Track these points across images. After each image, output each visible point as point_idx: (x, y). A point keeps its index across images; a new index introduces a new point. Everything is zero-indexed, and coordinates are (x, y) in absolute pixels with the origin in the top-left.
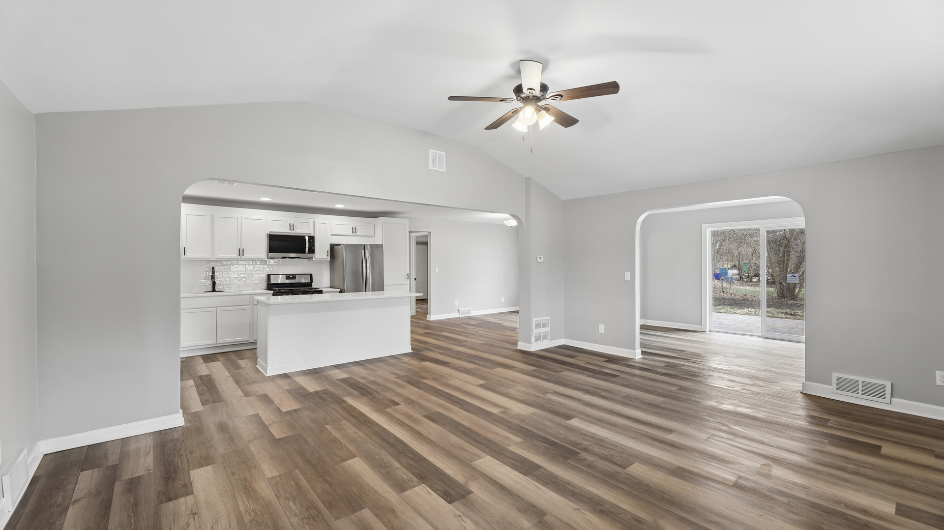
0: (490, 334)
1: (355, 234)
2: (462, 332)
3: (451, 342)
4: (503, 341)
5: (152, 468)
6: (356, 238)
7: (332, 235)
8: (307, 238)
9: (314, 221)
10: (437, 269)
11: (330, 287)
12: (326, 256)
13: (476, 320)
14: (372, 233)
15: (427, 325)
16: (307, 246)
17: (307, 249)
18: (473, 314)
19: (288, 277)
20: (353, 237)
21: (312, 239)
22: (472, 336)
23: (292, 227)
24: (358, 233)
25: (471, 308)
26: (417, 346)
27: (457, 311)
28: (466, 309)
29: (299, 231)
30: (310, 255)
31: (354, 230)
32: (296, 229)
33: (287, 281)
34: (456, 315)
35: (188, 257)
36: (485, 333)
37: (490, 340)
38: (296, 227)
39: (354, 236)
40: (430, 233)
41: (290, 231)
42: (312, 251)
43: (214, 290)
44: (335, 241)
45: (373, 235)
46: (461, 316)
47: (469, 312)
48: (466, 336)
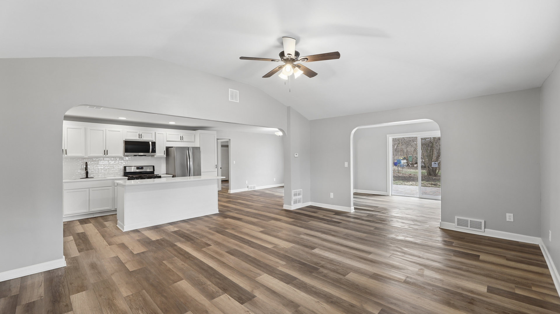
0: (267, 200)
1: (182, 140)
2: (250, 200)
3: (243, 206)
4: (275, 204)
5: (43, 295)
6: (183, 143)
7: (167, 141)
8: (150, 143)
9: (155, 133)
10: (234, 162)
11: (166, 174)
12: (163, 154)
13: (259, 192)
14: (193, 140)
15: (229, 196)
16: (151, 148)
17: (151, 150)
18: (257, 188)
19: (138, 168)
20: (181, 143)
21: (154, 144)
22: (256, 202)
23: (140, 136)
24: (184, 140)
25: (255, 185)
26: (222, 209)
27: (247, 187)
28: (252, 186)
29: (145, 139)
30: (153, 154)
31: (182, 138)
32: (143, 137)
33: (138, 171)
34: (246, 190)
35: (68, 156)
36: (264, 200)
37: (267, 204)
38: (143, 136)
39: (181, 142)
40: (230, 140)
41: (139, 139)
42: (154, 151)
43: (87, 177)
44: (169, 145)
45: (194, 141)
46: (249, 190)
47: (254, 187)
48: (252, 202)
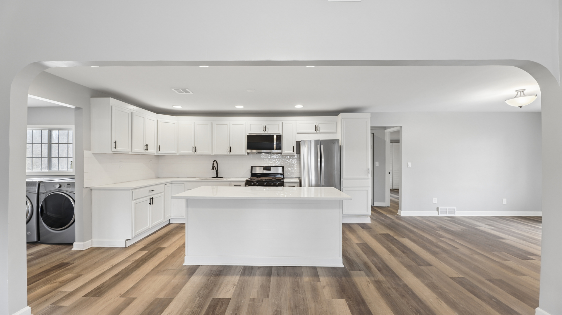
1: (318, 132)
2: (431, 243)
6: (319, 135)
7: (298, 133)
8: (275, 137)
9: (283, 123)
10: (409, 164)
12: (292, 151)
13: (460, 224)
14: (334, 131)
15: (393, 222)
16: (275, 143)
17: (275, 146)
18: (458, 214)
19: (265, 169)
20: (316, 135)
21: (279, 137)
23: (264, 128)
24: (321, 131)
25: (455, 208)
27: (436, 209)
28: (447, 208)
29: (272, 131)
30: (278, 151)
31: (317, 128)
32: (268, 130)
33: (265, 172)
34: (435, 213)
35: (198, 153)
36: (468, 252)
38: (268, 128)
39: (317, 133)
40: (401, 127)
41: (264, 132)
42: (279, 147)
43: (217, 177)
44: (299, 138)
45: (335, 132)
46: (440, 215)
47: (453, 211)
48: (434, 253)
